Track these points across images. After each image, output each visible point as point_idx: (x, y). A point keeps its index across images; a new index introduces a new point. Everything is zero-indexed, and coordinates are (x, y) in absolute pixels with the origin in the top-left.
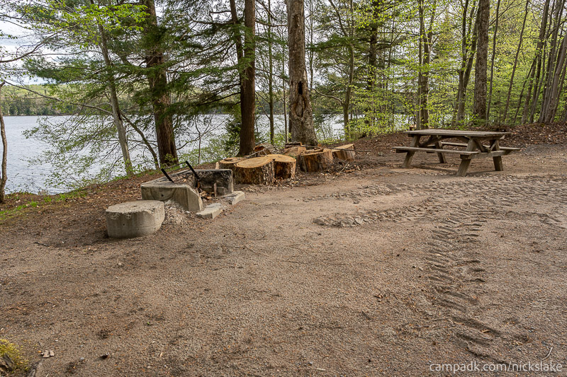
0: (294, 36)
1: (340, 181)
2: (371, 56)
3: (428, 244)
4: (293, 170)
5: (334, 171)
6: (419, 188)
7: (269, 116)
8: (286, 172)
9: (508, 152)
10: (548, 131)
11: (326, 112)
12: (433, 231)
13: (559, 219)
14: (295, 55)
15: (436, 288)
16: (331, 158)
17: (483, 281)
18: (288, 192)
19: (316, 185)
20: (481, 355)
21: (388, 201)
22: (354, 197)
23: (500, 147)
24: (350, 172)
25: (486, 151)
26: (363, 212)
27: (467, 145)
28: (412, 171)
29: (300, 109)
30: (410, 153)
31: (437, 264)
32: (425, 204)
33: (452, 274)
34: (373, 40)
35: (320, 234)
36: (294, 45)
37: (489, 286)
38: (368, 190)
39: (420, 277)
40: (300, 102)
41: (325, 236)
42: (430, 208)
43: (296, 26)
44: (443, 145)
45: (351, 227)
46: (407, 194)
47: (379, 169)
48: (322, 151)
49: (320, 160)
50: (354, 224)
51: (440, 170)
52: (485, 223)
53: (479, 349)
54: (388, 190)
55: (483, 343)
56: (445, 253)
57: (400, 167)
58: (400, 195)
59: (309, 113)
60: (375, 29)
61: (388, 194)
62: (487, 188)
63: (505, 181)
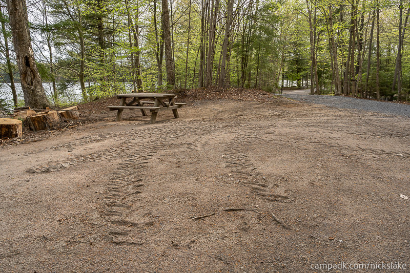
0: (15, 17)
1: (63, 136)
2: (100, 39)
3: (113, 174)
4: (20, 131)
5: (59, 129)
6: (122, 134)
7: (10, 84)
8: (12, 132)
9: (180, 106)
10: (207, 92)
11: (68, 81)
12: (120, 164)
13: (197, 145)
14: (18, 34)
15: (107, 204)
16: (57, 118)
17: (140, 193)
18: (12, 149)
19: (40, 141)
20: (120, 243)
21: (96, 146)
22: (69, 147)
23: (176, 103)
24: (73, 128)
25: (166, 106)
26: (72, 157)
27: (154, 102)
28: (121, 123)
29: (29, 79)
30: (120, 110)
31: (114, 187)
32: (121, 146)
33: (122, 192)
34: (100, 27)
35: (28, 181)
36: (16, 25)
37: (143, 195)
38: (83, 140)
39: (98, 198)
40: (29, 73)
41: (33, 182)
42: (124, 148)
43: (16, 9)
44: (143, 103)
45: (58, 171)
46: (112, 140)
47: (98, 124)
48: (47, 113)
49: (46, 120)
50: (61, 168)
51: (141, 120)
52: (155, 154)
53: (120, 238)
54: (99, 138)
55: (124, 234)
56: (121, 179)
57: (114, 121)
58: (106, 141)
59: (38, 82)
60: (100, 19)
61: (98, 141)
62: (165, 130)
63: (177, 124)
